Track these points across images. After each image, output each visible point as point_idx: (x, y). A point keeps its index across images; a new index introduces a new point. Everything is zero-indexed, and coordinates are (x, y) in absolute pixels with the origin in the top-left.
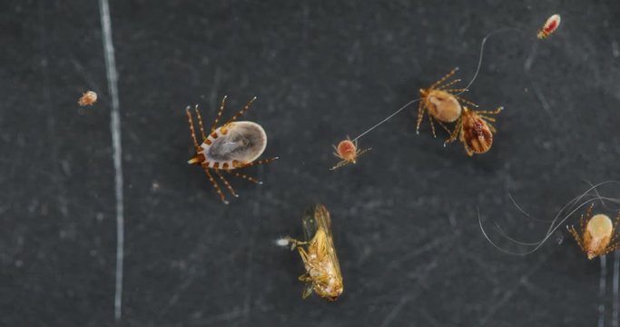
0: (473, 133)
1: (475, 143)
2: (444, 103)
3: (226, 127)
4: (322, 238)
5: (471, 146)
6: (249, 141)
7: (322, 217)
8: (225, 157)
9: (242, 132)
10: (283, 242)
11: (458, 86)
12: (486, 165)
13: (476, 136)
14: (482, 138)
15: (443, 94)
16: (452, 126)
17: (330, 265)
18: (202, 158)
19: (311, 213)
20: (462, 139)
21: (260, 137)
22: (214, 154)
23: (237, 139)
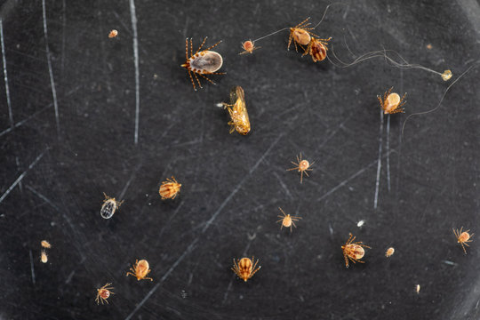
0: (316, 51)
1: (317, 55)
2: (302, 35)
3: (204, 52)
4: (240, 103)
5: (315, 57)
6: (213, 62)
7: (240, 92)
8: (200, 67)
9: (211, 56)
10: (220, 105)
11: (309, 26)
12: (323, 66)
13: (318, 52)
14: (321, 53)
15: (302, 30)
16: (306, 47)
17: (244, 116)
18: (188, 65)
19: (234, 91)
20: (311, 54)
21: (220, 61)
22: (194, 64)
23: (208, 59)
